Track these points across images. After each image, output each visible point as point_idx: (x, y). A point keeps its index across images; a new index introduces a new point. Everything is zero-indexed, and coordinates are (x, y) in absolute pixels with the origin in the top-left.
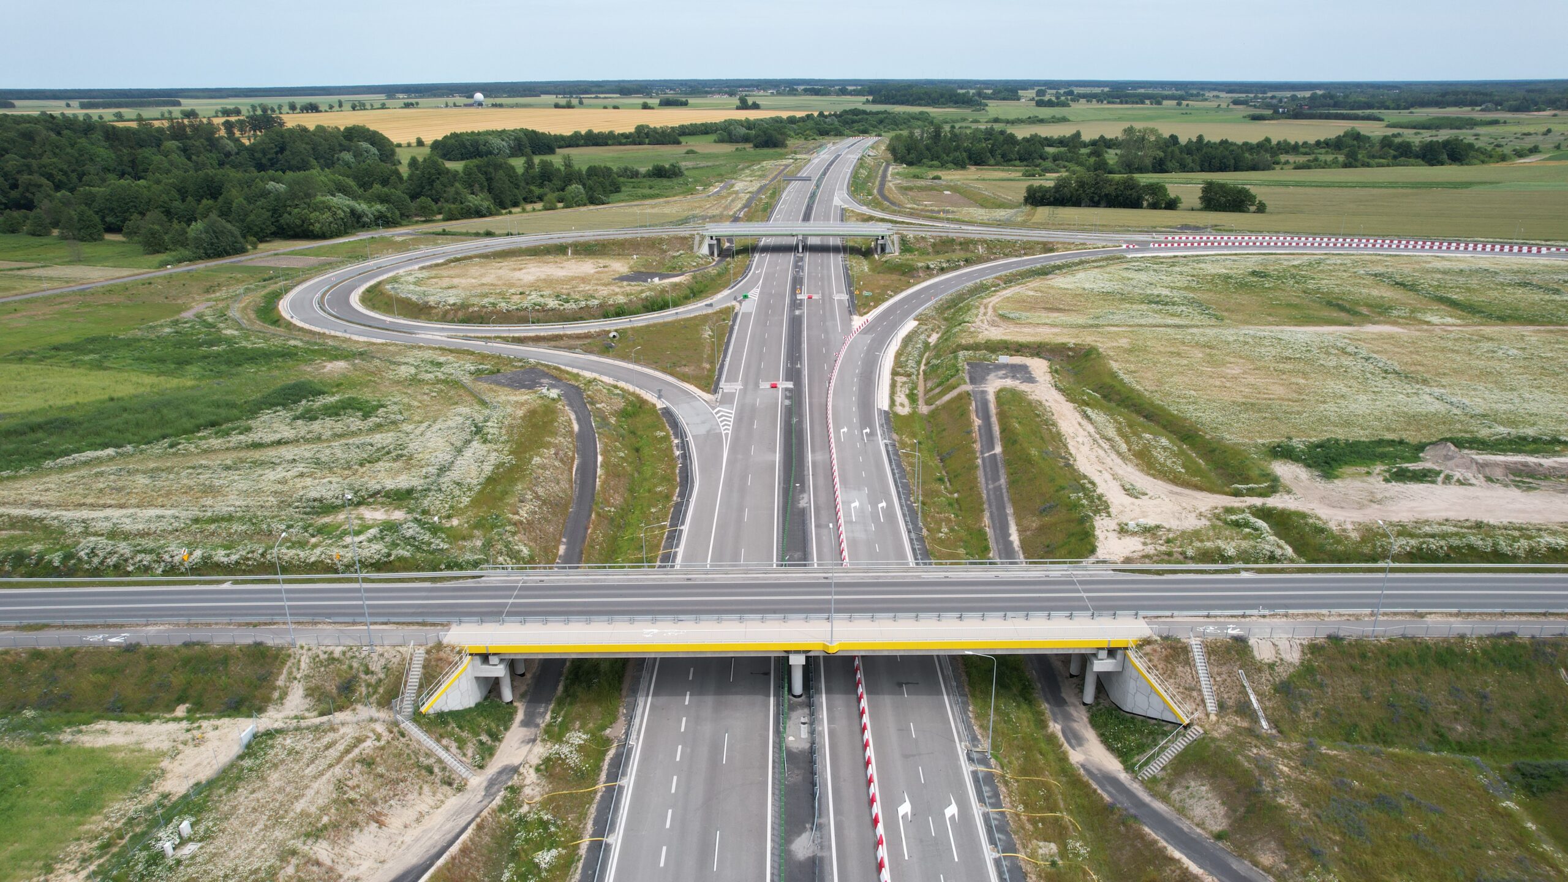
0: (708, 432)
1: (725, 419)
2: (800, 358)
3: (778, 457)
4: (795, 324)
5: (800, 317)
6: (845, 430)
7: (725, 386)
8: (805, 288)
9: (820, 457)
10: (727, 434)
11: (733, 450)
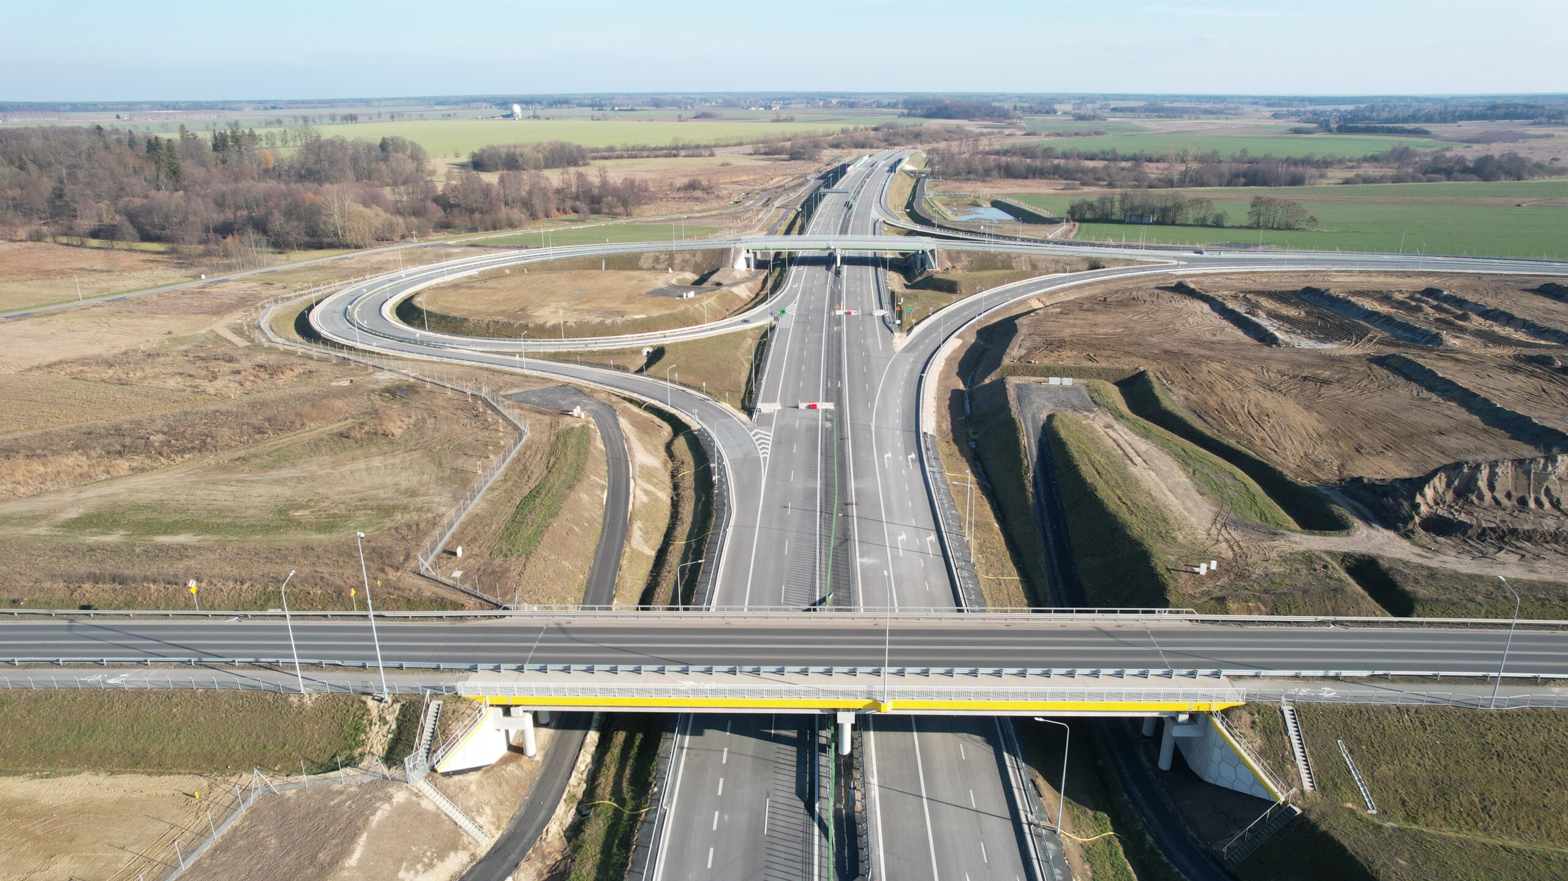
0: (745, 457)
1: (763, 441)
2: (840, 377)
3: (819, 484)
4: (835, 341)
5: (839, 335)
6: (889, 455)
7: (762, 407)
8: (844, 303)
9: (866, 484)
10: (765, 459)
11: (771, 476)
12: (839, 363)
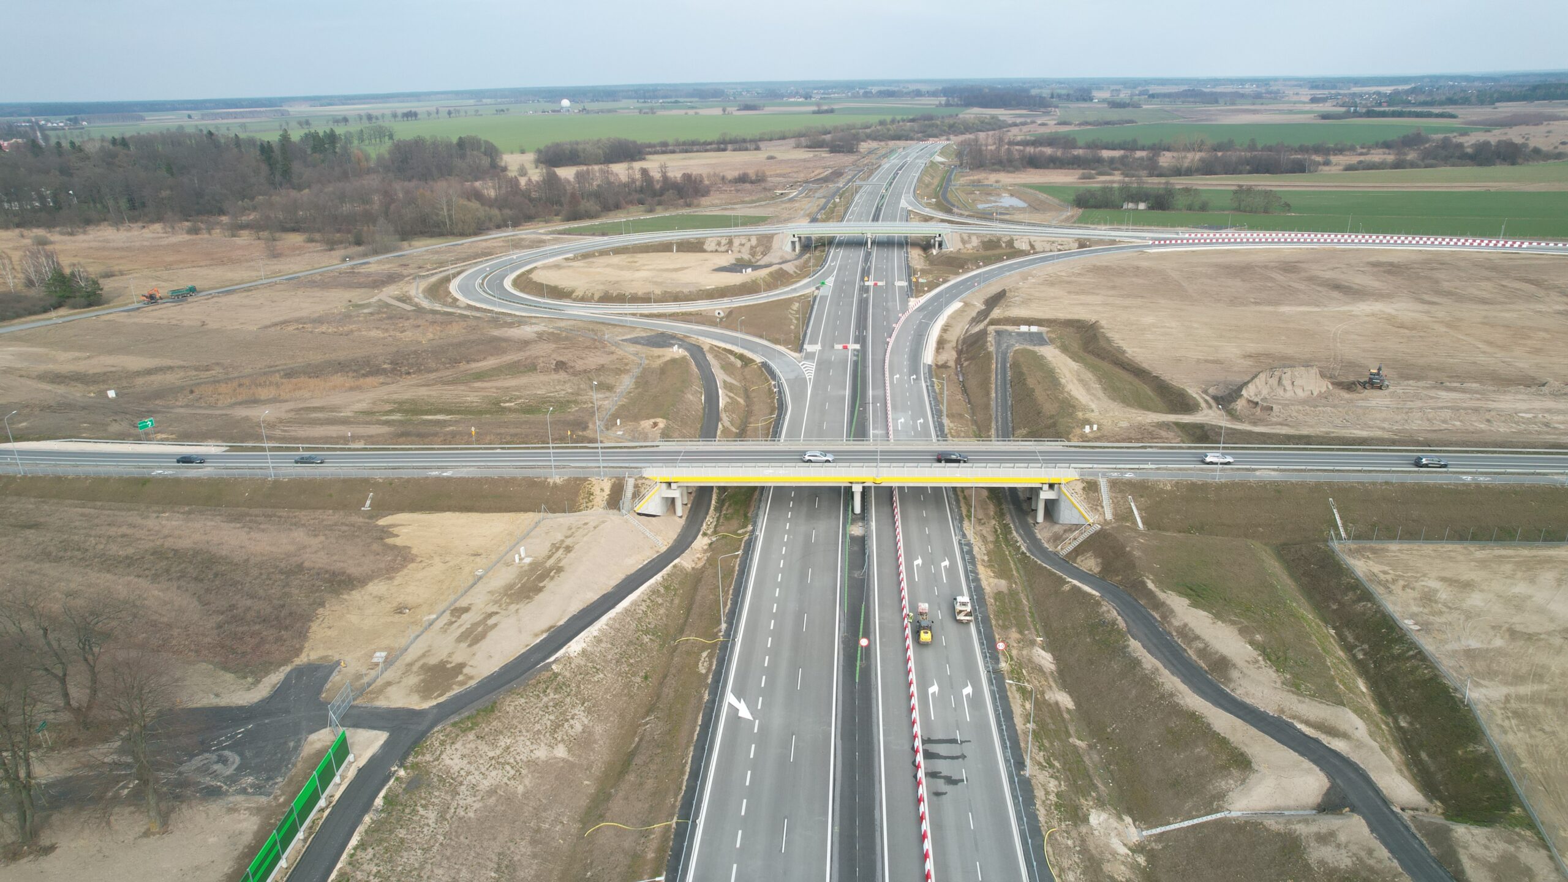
0: (796, 378)
1: (809, 369)
2: (865, 328)
3: (848, 392)
4: (863, 304)
5: (867, 300)
6: (898, 376)
7: (809, 348)
8: (872, 276)
9: (880, 392)
10: (810, 379)
11: (814, 387)
12: (866, 319)
